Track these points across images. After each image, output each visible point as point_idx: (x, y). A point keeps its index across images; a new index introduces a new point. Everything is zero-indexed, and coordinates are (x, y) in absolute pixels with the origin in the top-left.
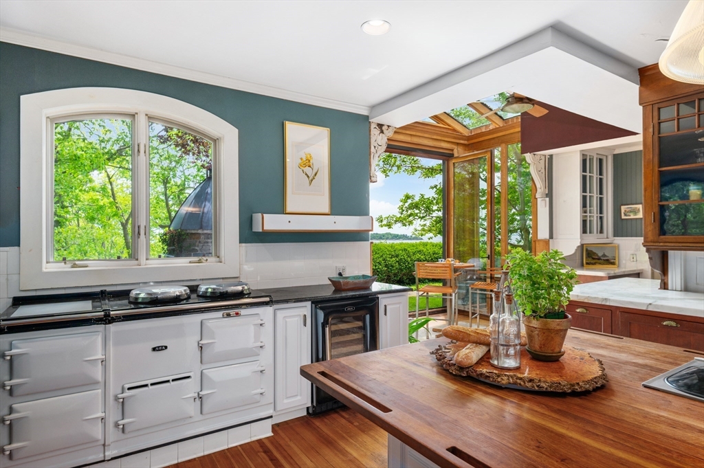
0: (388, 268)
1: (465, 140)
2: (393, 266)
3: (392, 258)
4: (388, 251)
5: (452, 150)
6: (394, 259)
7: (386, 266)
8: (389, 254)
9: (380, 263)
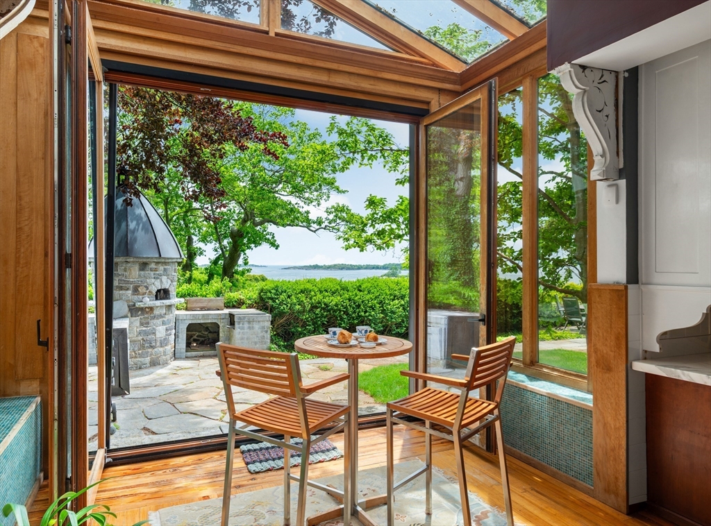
0: (386, 315)
1: (454, 83)
2: (393, 313)
3: (393, 300)
4: (390, 289)
5: (428, 103)
6: (396, 302)
7: (383, 311)
8: (391, 295)
9: (373, 308)
